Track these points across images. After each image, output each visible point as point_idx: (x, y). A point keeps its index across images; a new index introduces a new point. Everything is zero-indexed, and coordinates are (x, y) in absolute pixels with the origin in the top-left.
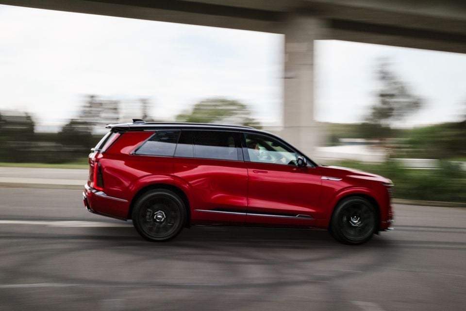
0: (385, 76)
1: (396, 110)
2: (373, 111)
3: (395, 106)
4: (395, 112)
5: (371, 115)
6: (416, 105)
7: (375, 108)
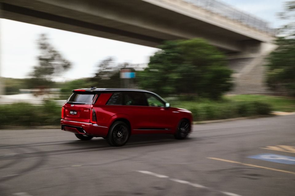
0: (44, 46)
1: (56, 69)
2: (35, 70)
3: (55, 66)
4: (55, 71)
5: (33, 73)
6: (67, 66)
7: (35, 68)
